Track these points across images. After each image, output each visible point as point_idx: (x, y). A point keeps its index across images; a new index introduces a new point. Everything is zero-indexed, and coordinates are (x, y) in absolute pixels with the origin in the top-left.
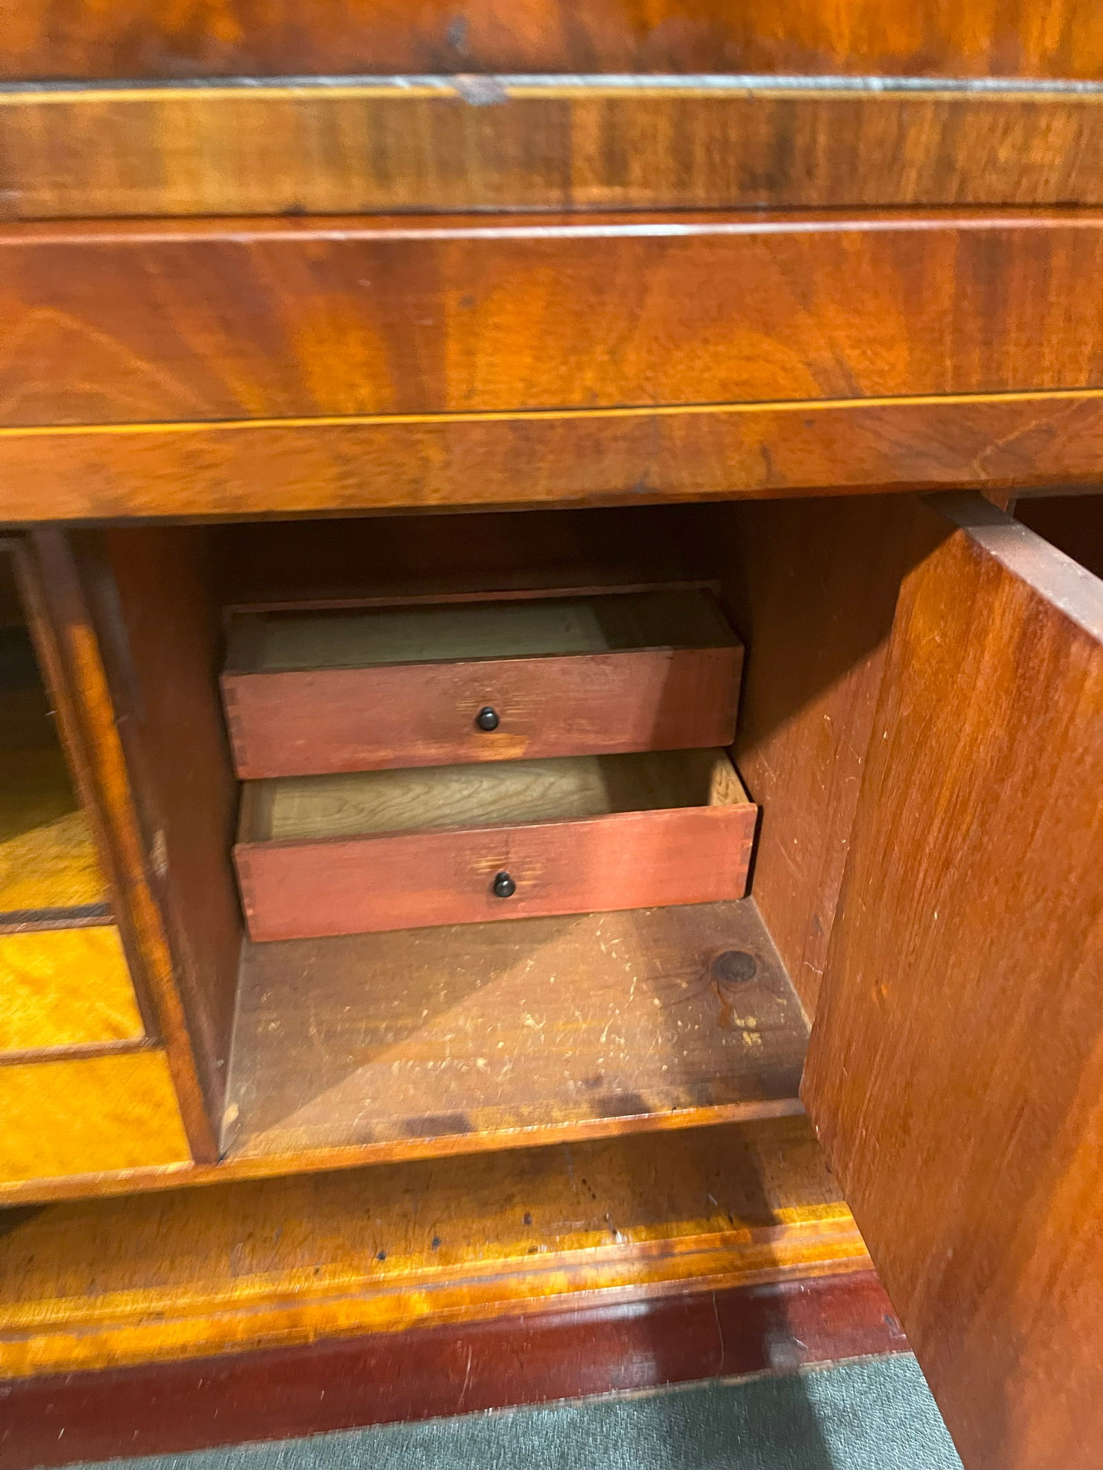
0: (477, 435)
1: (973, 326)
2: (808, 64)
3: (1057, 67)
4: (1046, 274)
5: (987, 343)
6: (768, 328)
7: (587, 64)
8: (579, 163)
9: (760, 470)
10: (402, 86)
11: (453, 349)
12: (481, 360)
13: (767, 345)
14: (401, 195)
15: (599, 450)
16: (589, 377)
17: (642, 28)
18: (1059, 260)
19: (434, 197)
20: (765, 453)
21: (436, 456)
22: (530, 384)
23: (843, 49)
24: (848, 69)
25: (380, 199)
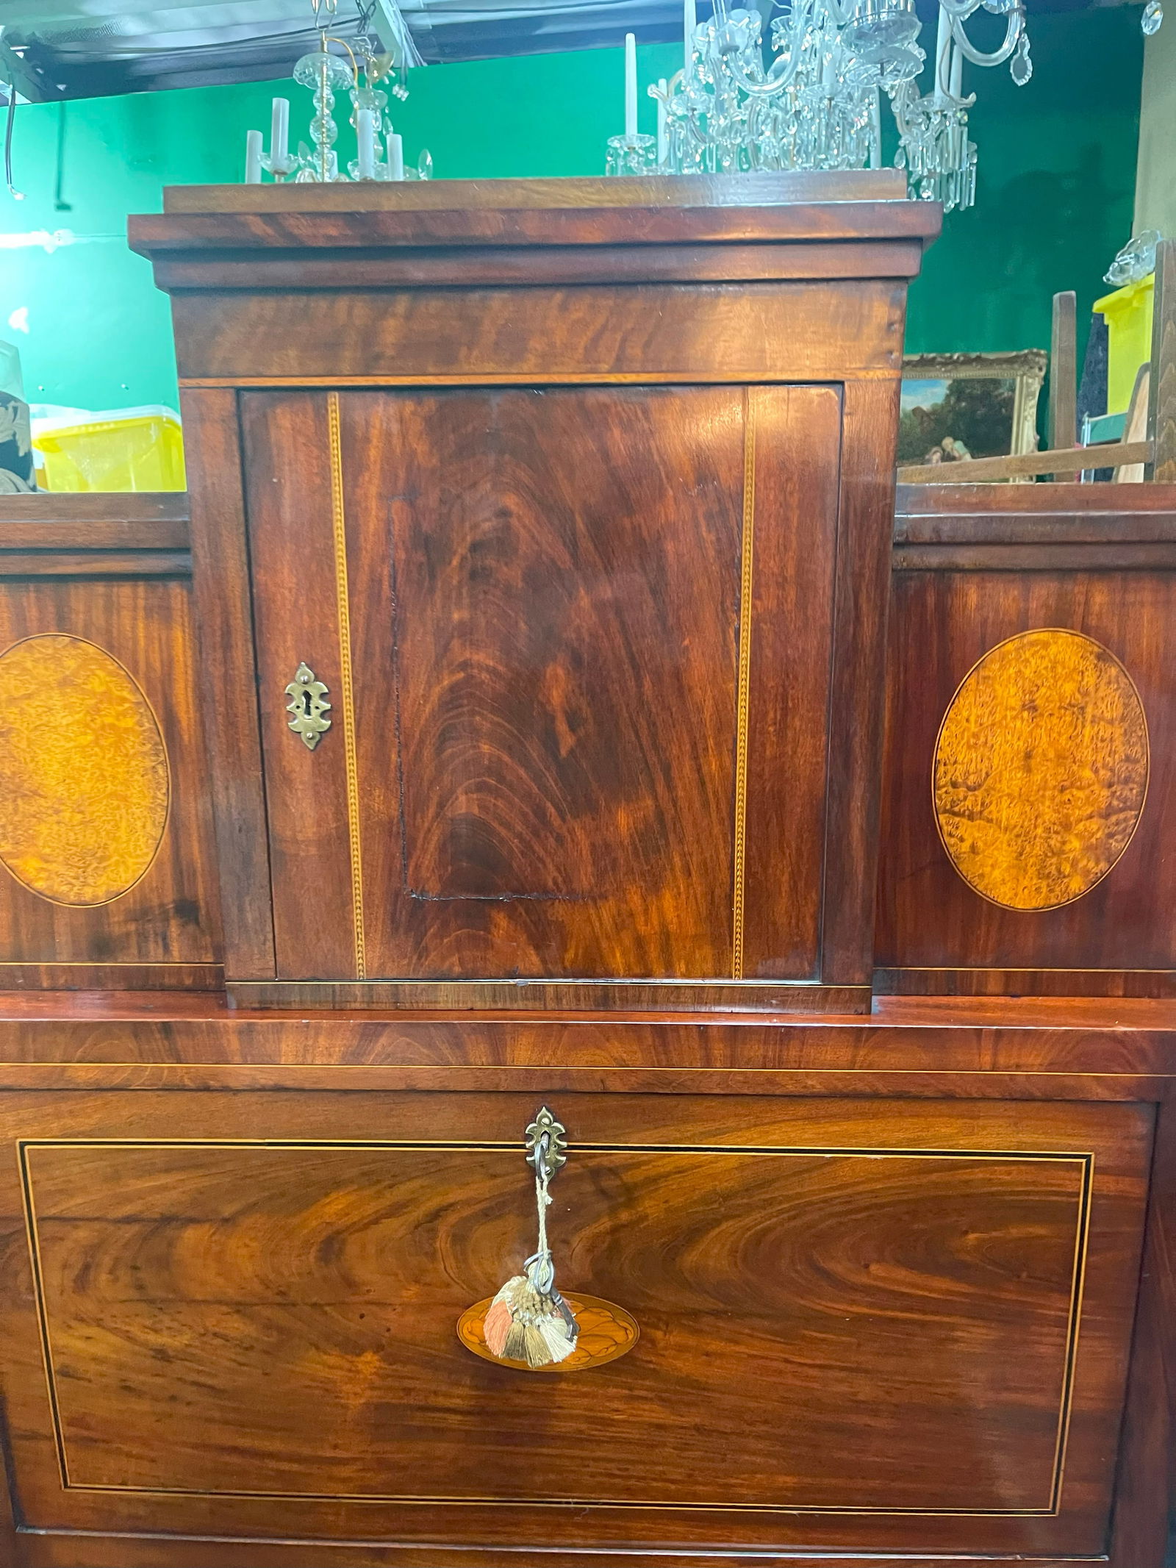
0: (515, 1072)
1: (660, 1049)
2: (612, 976)
3: (684, 976)
4: (679, 1036)
5: (665, 1054)
6: (598, 1048)
7: (551, 975)
8: (548, 999)
9: (601, 1085)
10: (501, 982)
11: (508, 1050)
12: (516, 1052)
13: (598, 1052)
14: (500, 1006)
15: (551, 1078)
16: (547, 1057)
17: (565, 968)
18: (682, 1033)
19: (508, 1006)
20: (602, 1081)
21: (503, 1077)
22: (530, 1059)
23: (622, 972)
24: (624, 977)
25: (493, 1006)
